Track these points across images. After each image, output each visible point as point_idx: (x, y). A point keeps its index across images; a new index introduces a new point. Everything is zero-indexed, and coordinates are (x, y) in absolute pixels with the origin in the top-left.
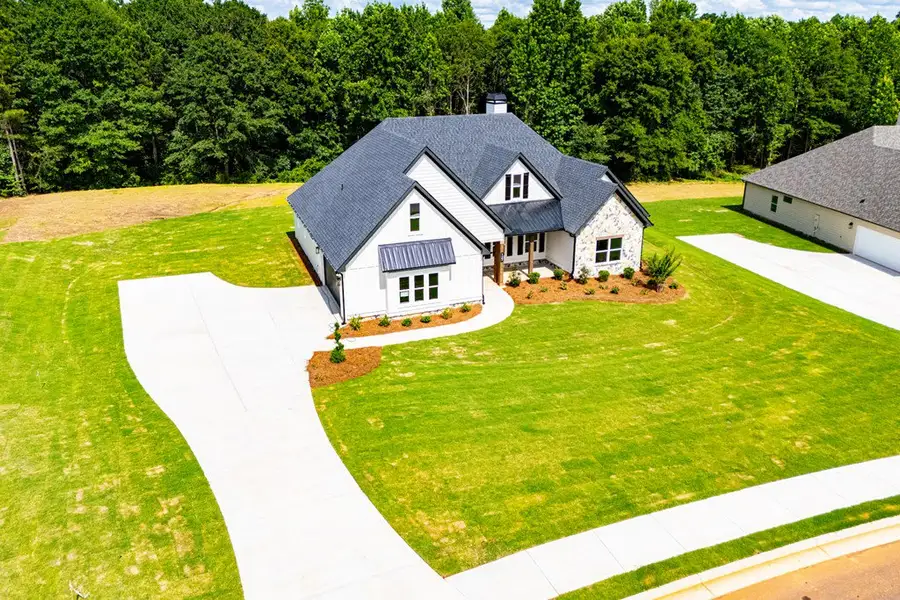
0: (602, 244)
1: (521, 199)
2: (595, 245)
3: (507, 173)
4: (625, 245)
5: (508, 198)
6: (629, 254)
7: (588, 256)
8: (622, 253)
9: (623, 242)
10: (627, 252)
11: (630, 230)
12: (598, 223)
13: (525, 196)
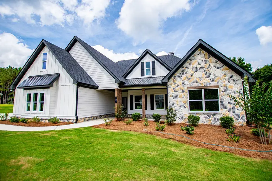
0: (194, 94)
1: (151, 75)
2: (187, 94)
3: (142, 61)
4: (223, 97)
5: (143, 74)
6: (229, 106)
7: (181, 103)
8: (220, 104)
9: (220, 94)
10: (226, 103)
11: (226, 82)
12: (188, 75)
13: (154, 74)
